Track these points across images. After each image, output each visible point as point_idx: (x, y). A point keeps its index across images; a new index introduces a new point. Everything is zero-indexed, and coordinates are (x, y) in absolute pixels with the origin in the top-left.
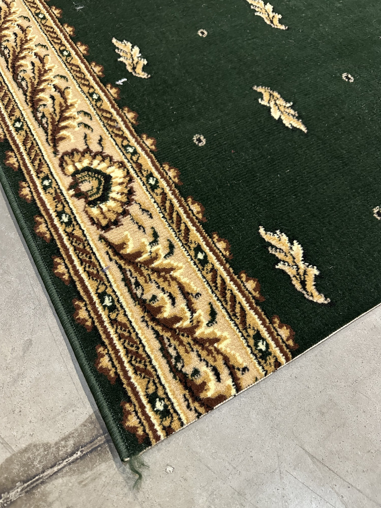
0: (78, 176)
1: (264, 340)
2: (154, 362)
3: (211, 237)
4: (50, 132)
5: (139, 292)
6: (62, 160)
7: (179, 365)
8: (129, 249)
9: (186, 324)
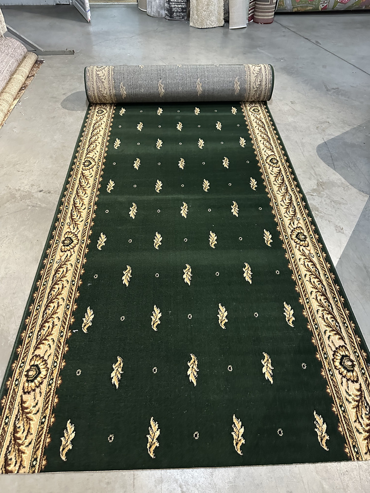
0: (32, 367)
1: (37, 461)
2: (3, 449)
3: (52, 415)
4: (37, 343)
5: (17, 422)
6: (33, 357)
7: (8, 454)
8: (25, 405)
9: (20, 442)
